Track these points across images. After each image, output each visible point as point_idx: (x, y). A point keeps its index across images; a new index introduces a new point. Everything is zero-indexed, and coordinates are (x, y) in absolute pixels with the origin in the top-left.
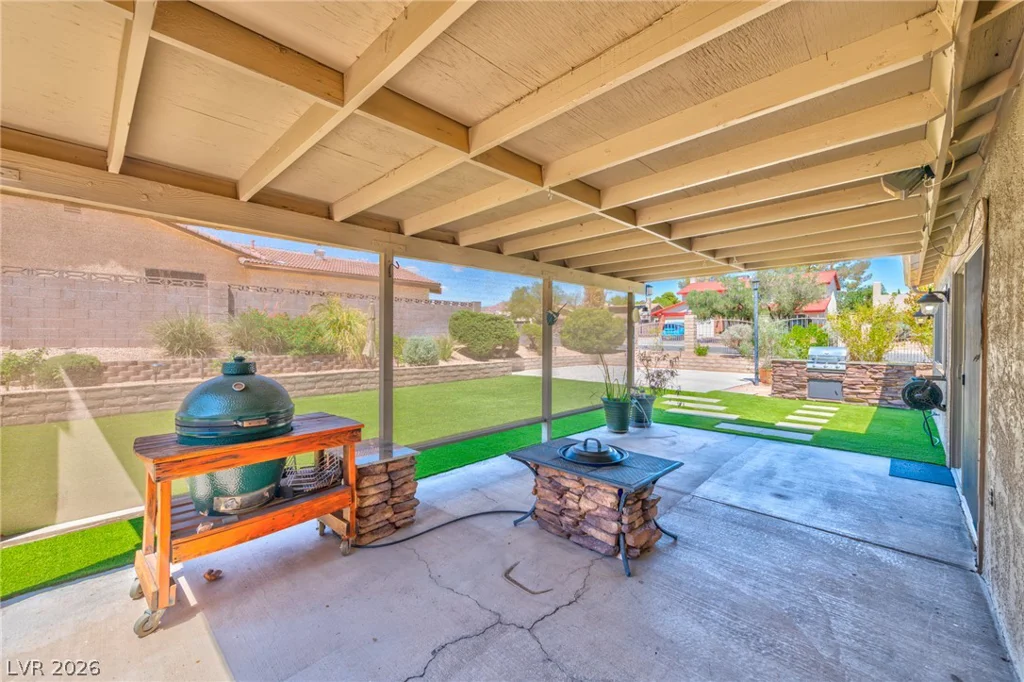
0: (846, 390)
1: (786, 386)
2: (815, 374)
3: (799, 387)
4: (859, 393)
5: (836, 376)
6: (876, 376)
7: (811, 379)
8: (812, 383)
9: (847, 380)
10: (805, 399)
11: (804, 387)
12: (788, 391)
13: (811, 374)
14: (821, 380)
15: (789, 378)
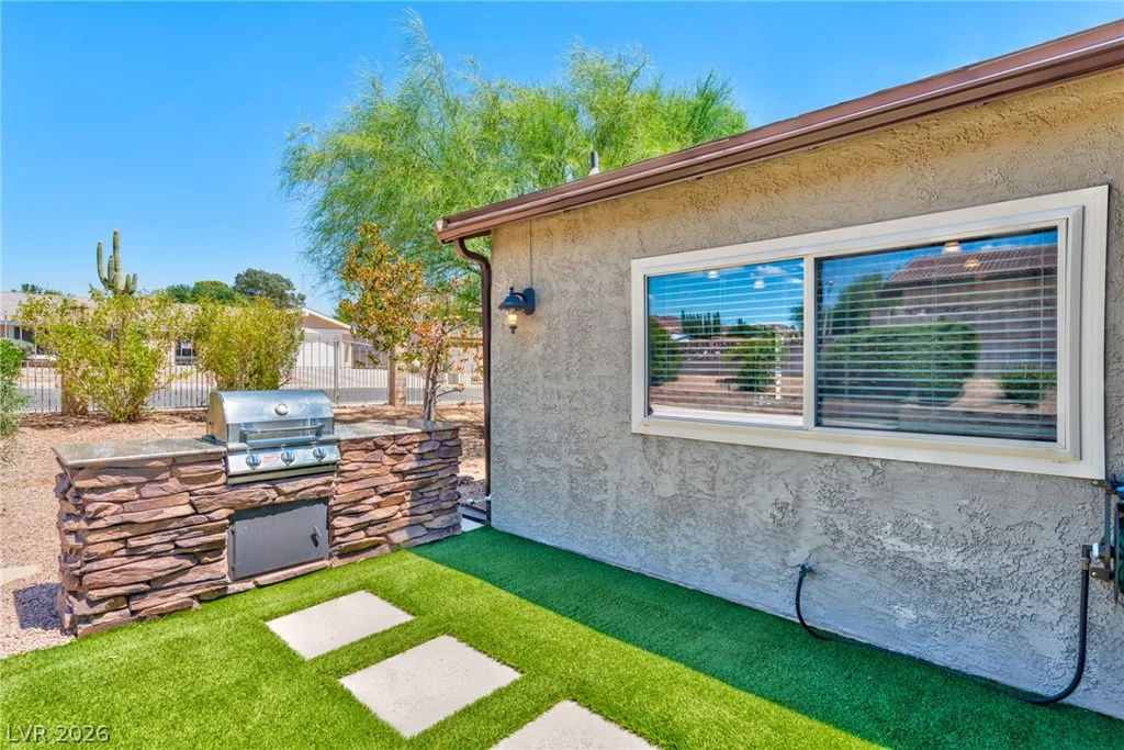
0: (343, 523)
1: (147, 567)
2: (257, 493)
3: (197, 556)
4: (371, 523)
5: (313, 485)
6: (405, 466)
7: (242, 513)
8: (240, 526)
9: (343, 492)
10: (222, 594)
11: (215, 549)
12: (154, 585)
13: (243, 495)
14: (274, 509)
15: (160, 526)
